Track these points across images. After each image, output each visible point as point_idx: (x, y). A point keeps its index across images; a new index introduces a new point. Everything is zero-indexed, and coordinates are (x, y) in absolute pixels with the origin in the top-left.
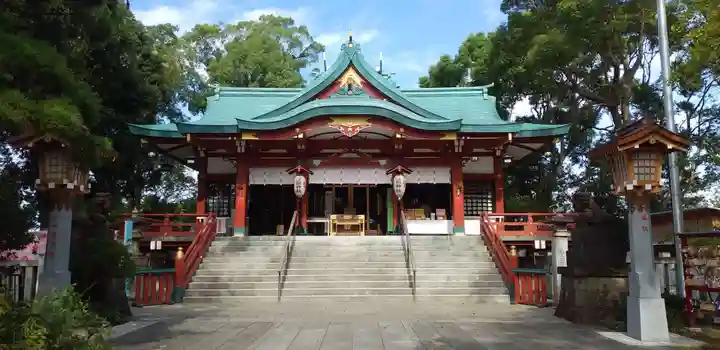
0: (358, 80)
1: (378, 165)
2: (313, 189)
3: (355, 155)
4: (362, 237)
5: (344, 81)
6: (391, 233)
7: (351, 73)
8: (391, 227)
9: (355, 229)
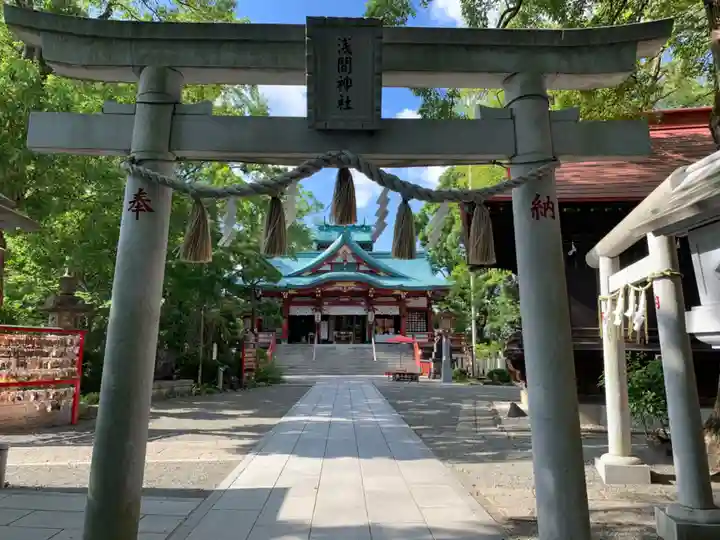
0: (349, 252)
1: (359, 305)
2: (325, 318)
3: (347, 299)
4: (351, 345)
5: (341, 251)
6: (367, 343)
7: (345, 248)
8: (367, 339)
9: (347, 341)
